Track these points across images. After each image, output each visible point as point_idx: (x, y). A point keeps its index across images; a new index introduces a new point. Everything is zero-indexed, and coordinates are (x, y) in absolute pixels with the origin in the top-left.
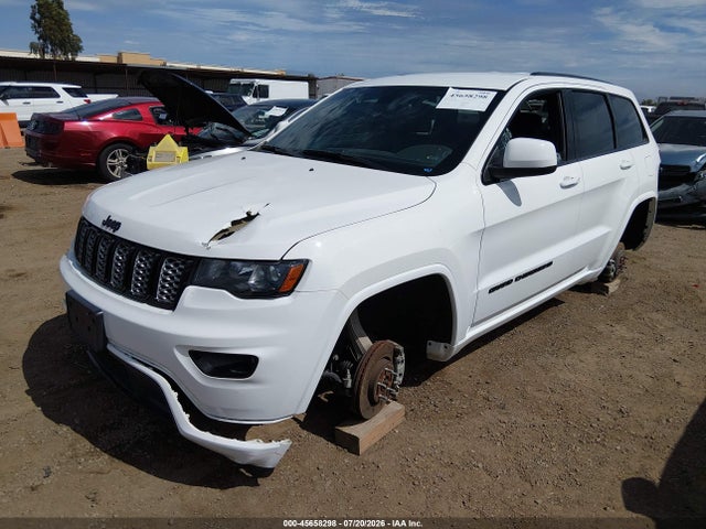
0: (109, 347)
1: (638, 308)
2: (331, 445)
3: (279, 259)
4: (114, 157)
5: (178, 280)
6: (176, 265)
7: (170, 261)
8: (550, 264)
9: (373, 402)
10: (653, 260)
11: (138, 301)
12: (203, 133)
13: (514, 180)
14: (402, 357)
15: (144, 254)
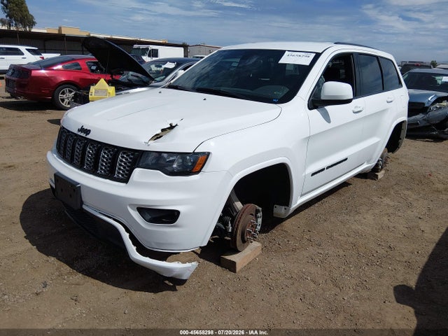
0: (84, 207)
1: (396, 188)
2: (218, 267)
3: (192, 152)
4: (63, 93)
5: (129, 165)
6: (128, 156)
7: (124, 153)
8: (346, 159)
9: (244, 241)
10: (404, 160)
11: (103, 178)
12: (123, 78)
13: (326, 107)
14: (260, 214)
15: (106, 149)
